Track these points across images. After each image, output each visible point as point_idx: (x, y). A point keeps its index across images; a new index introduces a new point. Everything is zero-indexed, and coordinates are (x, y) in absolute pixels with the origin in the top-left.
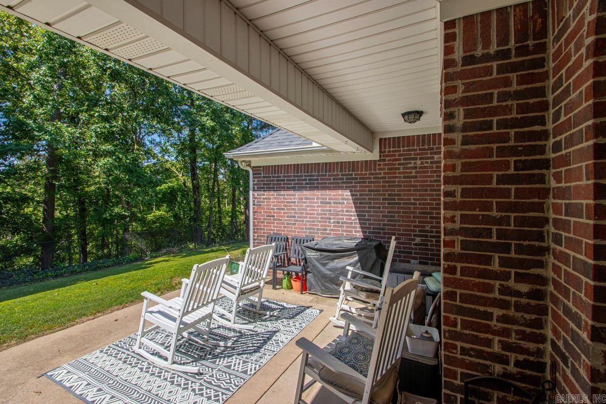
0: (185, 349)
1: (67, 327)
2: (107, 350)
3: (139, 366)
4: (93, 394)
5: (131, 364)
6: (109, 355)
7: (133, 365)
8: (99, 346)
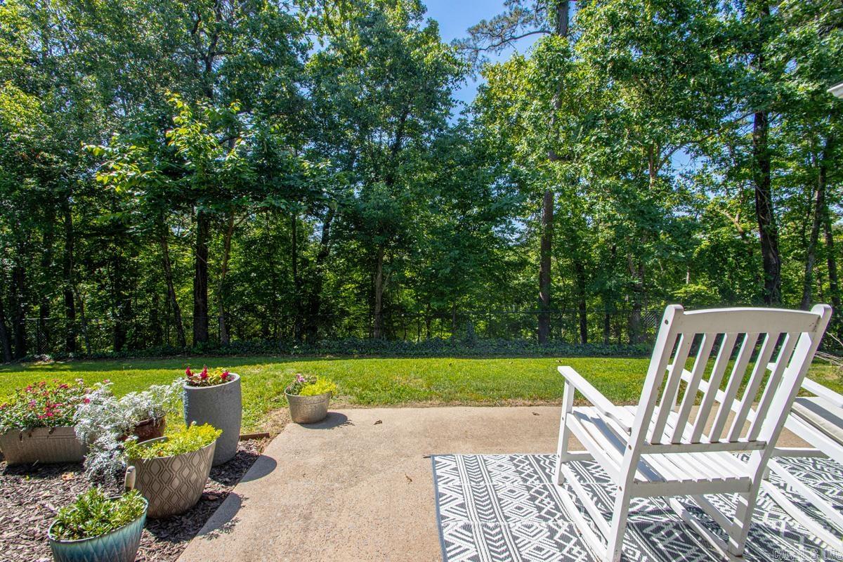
0: (666, 542)
1: (495, 405)
2: (520, 461)
3: (550, 523)
4: (455, 528)
5: (540, 509)
6: (517, 471)
7: (543, 513)
8: (514, 449)
